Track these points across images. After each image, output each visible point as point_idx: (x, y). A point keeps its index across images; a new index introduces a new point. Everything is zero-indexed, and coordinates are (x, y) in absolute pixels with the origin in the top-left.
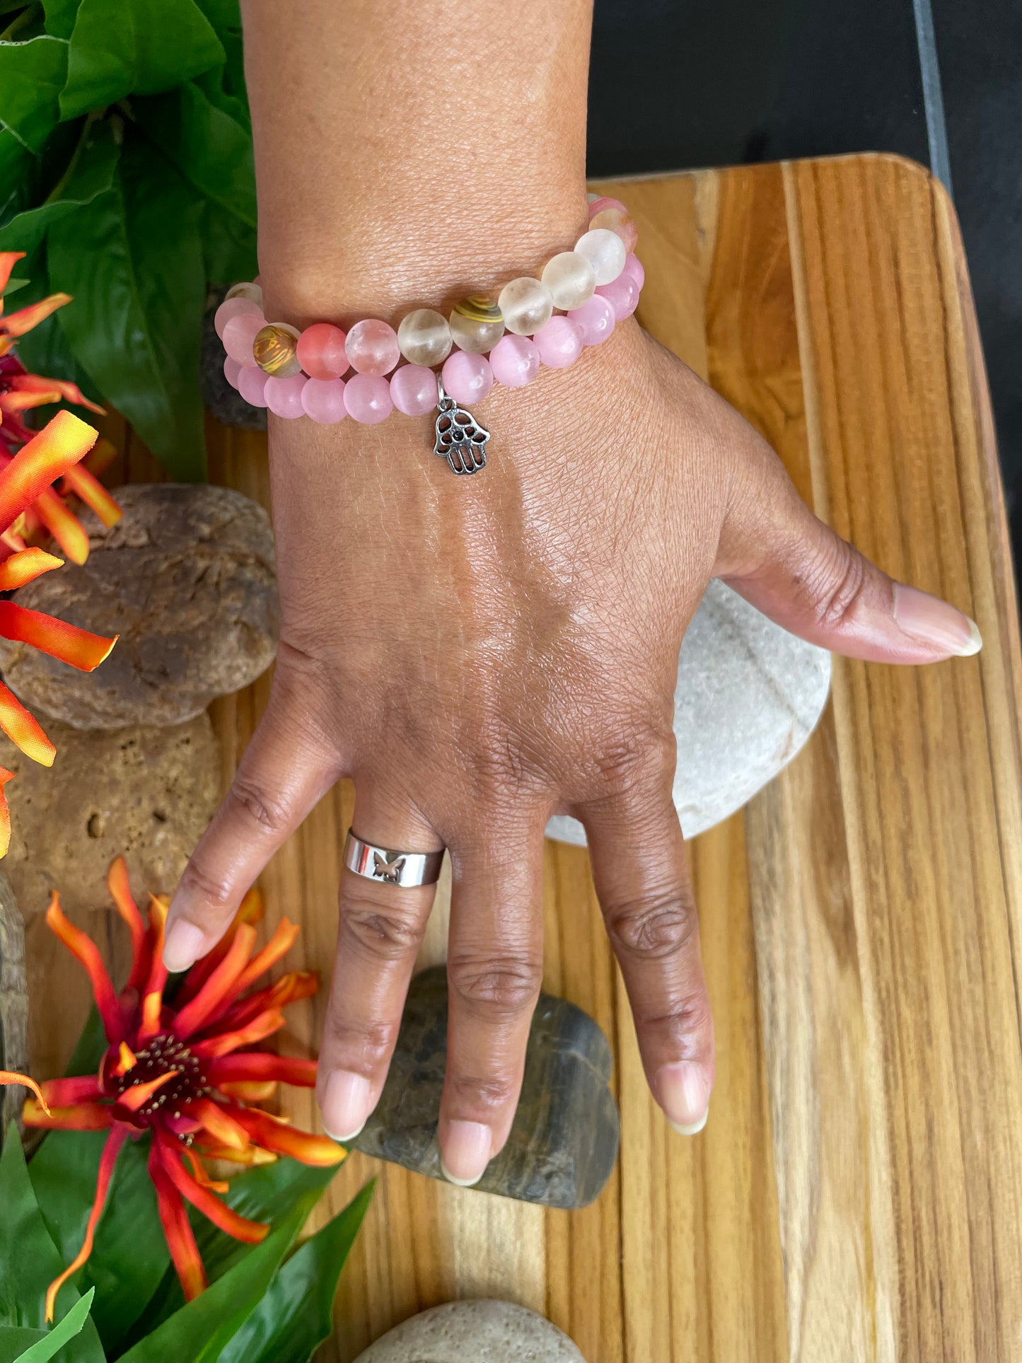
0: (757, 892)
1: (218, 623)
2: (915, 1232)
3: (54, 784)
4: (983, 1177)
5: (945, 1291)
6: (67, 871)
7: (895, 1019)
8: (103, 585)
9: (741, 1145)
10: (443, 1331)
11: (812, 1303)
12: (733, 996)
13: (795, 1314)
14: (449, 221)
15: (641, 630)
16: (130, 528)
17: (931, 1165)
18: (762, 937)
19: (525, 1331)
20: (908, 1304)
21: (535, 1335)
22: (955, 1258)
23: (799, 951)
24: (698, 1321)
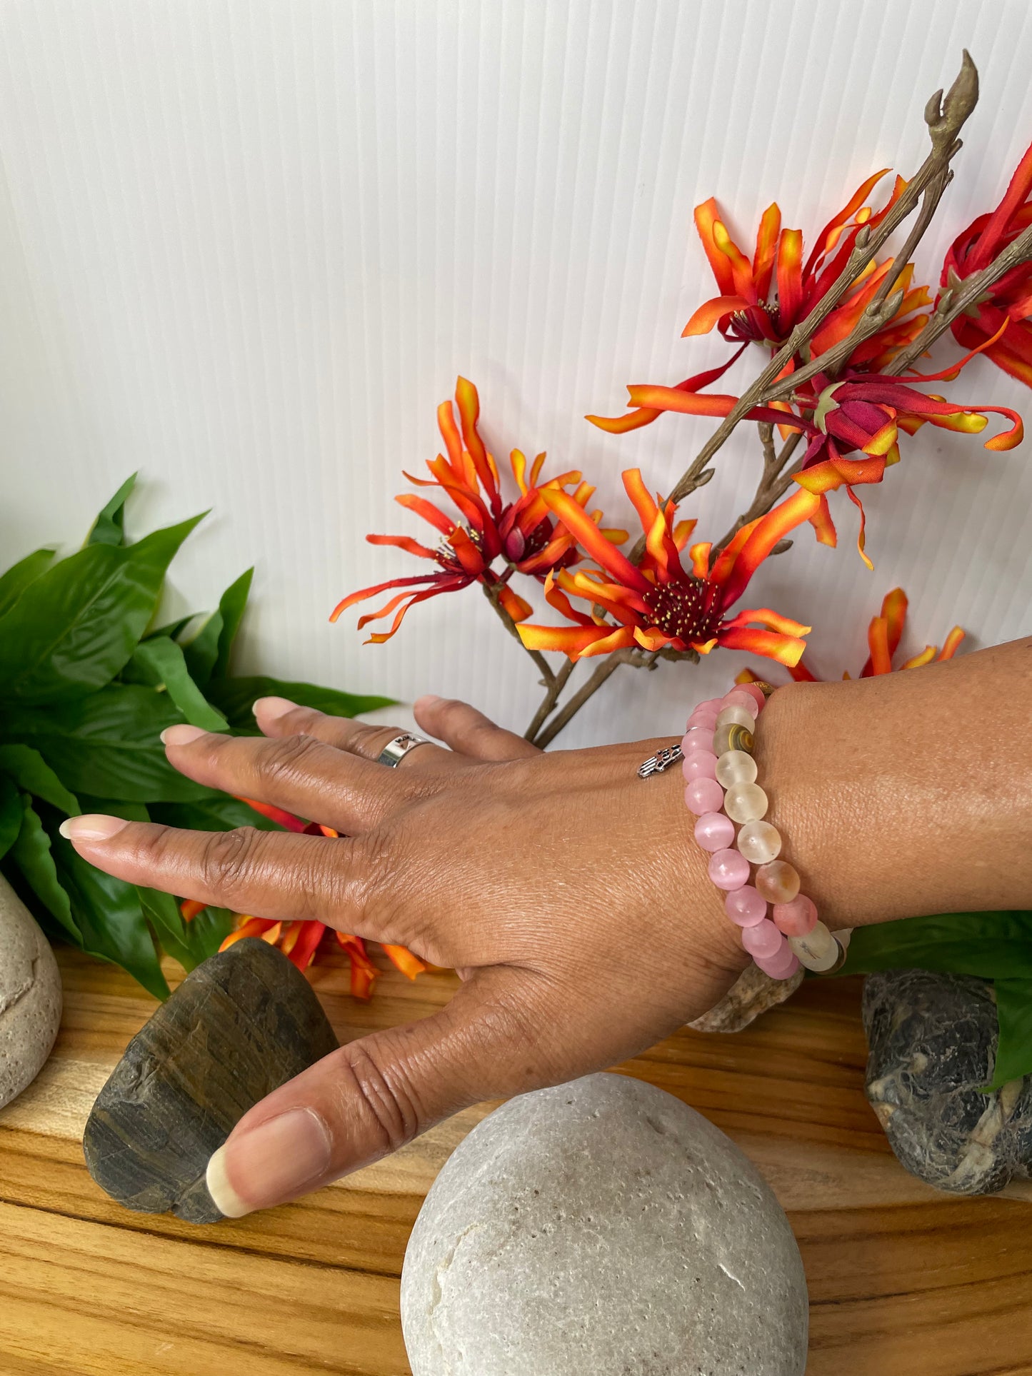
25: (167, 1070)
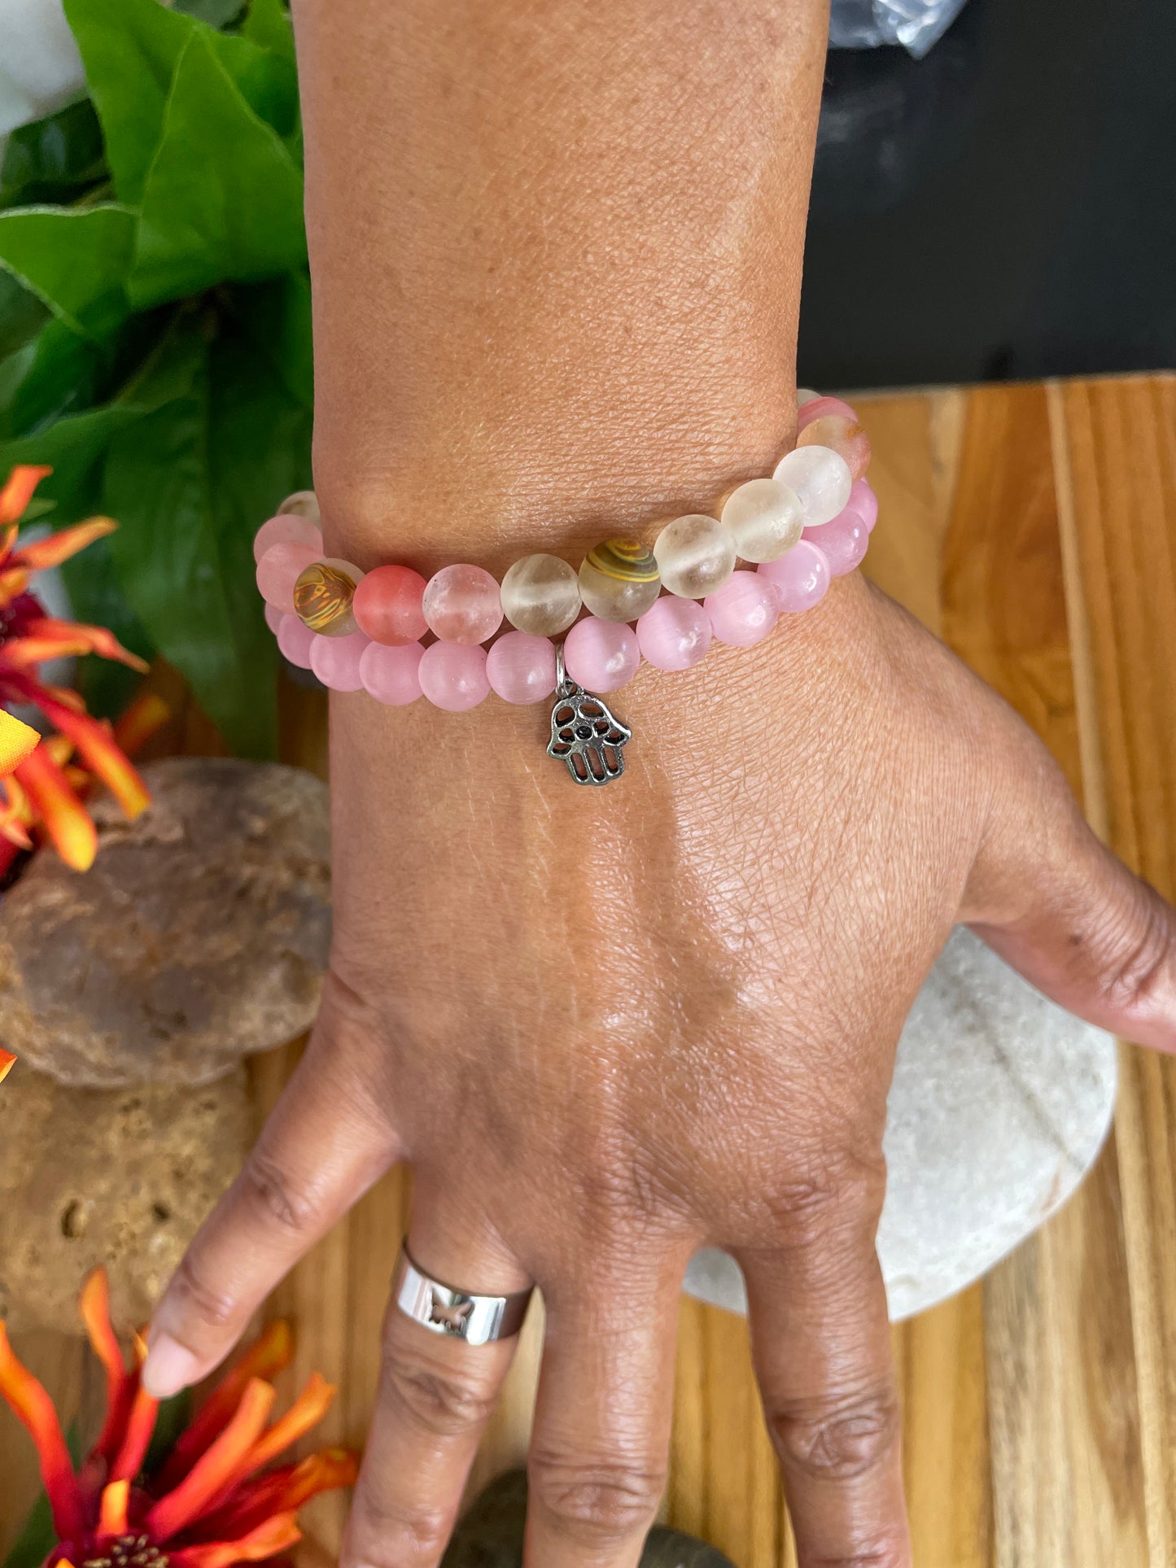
0: (999, 1396)
1: (258, 954)
3: (28, 1156)
6: (30, 1282)
8: (117, 894)
14: (585, 425)
15: (844, 1019)
16: (161, 818)
18: (1002, 1466)
23: (1058, 1490)
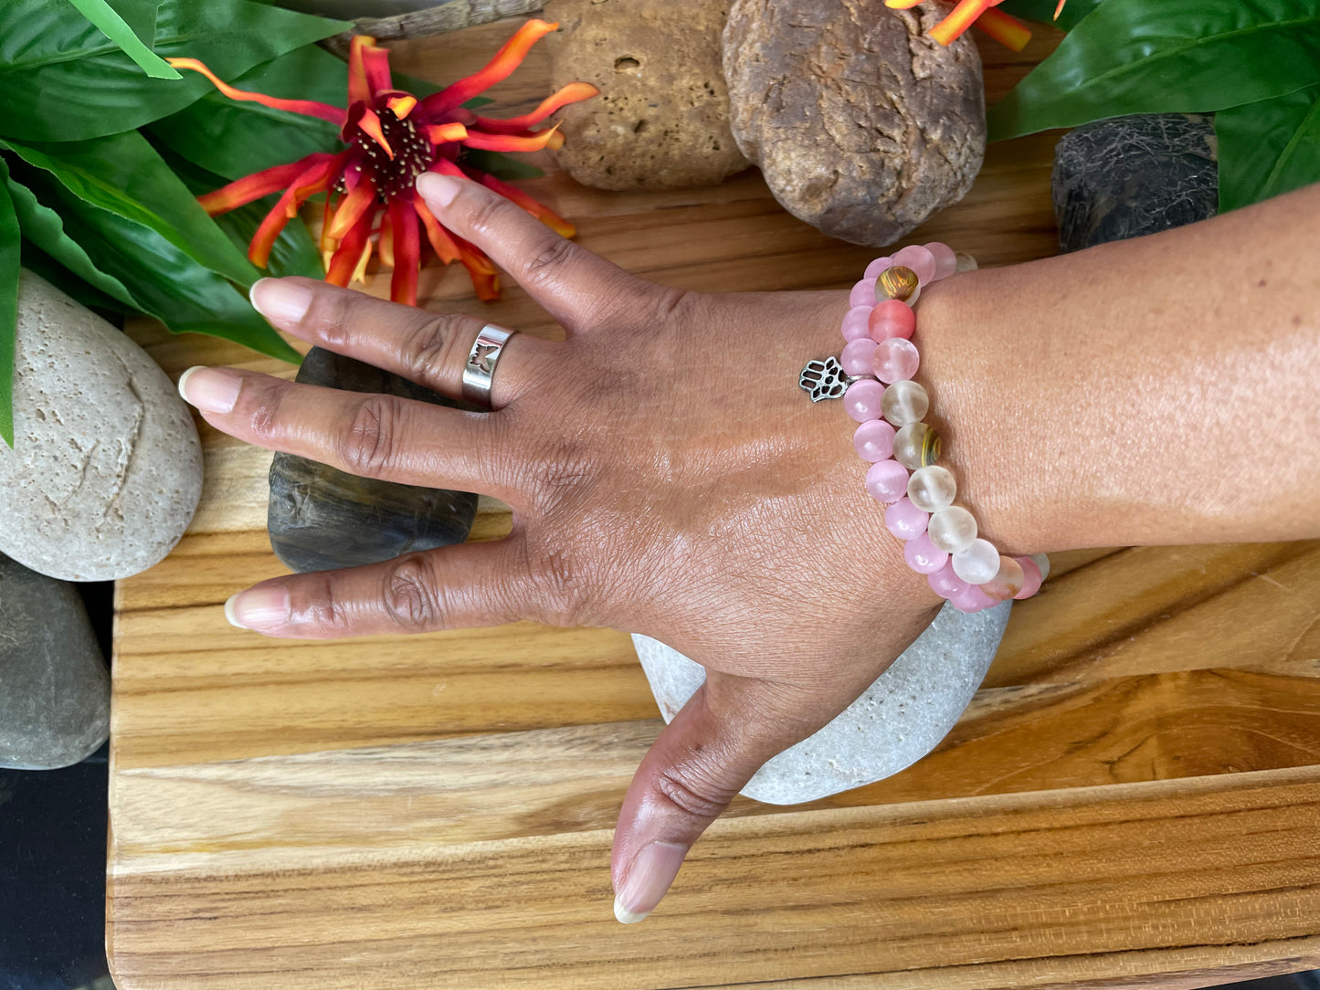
0: (590, 731)
1: (834, 154)
2: (263, 892)
3: (666, 22)
4: (315, 962)
5: (208, 922)
6: (583, 43)
7: (465, 873)
8: (868, 37)
9: (345, 717)
10: (173, 432)
11: (199, 788)
12: (485, 708)
13: (190, 772)
16: (931, 58)
17: (327, 910)
18: (544, 736)
19: (172, 509)
20: (196, 885)
21: (169, 518)
22: (240, 933)
23: (533, 775)
24: (185, 678)
25: (319, 489)
